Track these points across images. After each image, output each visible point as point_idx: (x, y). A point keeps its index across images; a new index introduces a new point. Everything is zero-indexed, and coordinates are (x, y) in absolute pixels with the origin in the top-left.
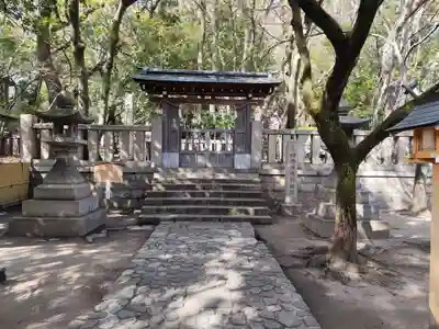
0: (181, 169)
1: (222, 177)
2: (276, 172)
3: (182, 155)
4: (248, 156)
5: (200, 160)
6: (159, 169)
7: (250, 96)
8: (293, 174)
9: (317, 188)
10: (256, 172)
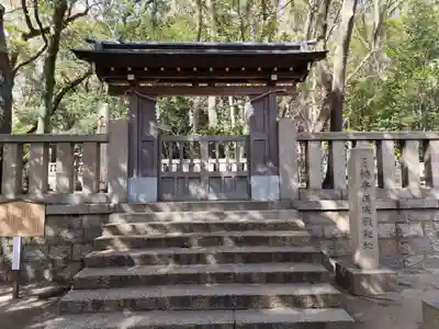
0: (161, 206)
3: (162, 181)
4: (275, 179)
7: (274, 77)
8: (367, 210)
9: (398, 230)
10: (291, 207)
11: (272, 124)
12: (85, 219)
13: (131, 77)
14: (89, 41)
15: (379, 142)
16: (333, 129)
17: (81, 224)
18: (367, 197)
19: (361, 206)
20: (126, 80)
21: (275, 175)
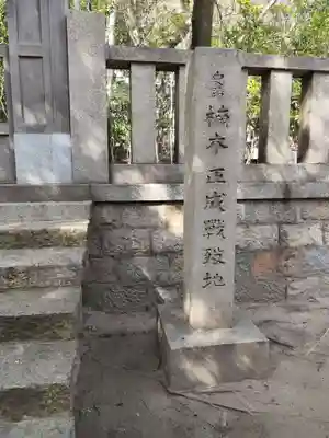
2: (156, 191)
4: (62, 139)
8: (216, 201)
9: (282, 237)
11: (55, 21)
18: (219, 173)
21: (63, 132)
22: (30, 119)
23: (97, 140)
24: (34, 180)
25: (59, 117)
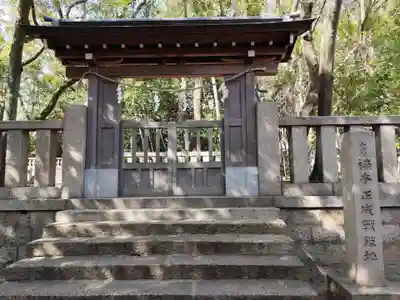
0: (118, 201)
1: (200, 216)
3: (124, 173)
4: (253, 170)
5: (159, 181)
6: (75, 202)
7: (251, 54)
8: (368, 209)
10: (273, 204)
12: (33, 216)
13: (89, 56)
14: (47, 20)
15: (376, 127)
16: (321, 113)
17: (29, 222)
18: (368, 194)
19: (359, 204)
20: (84, 60)
21: (253, 166)
22: (234, 159)
23: (274, 170)
24: (236, 194)
25: (251, 157)
